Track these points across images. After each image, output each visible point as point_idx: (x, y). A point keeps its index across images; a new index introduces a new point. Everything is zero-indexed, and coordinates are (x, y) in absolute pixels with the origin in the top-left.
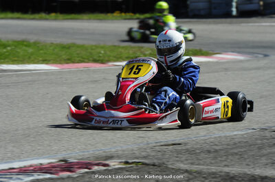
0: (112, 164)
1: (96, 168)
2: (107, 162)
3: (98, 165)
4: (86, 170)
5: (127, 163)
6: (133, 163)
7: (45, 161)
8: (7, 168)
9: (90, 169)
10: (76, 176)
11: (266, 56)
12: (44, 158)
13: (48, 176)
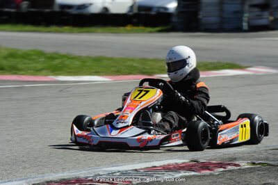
0: (241, 164)
1: (229, 168)
2: (237, 163)
3: (229, 164)
4: (222, 169)
5: (254, 164)
6: (259, 164)
7: (180, 161)
8: (150, 166)
9: (225, 168)
10: (217, 173)
12: (175, 159)
13: (193, 173)
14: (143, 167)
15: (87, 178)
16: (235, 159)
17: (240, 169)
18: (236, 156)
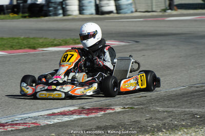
0: (116, 109)
1: (108, 111)
2: (113, 108)
3: (107, 109)
4: (103, 113)
5: (124, 108)
6: (128, 108)
7: (72, 109)
8: (51, 113)
9: (105, 112)
11: (137, 42)
14: (46, 114)
15: (7, 123)
16: (111, 105)
17: (115, 112)
18: (110, 103)
